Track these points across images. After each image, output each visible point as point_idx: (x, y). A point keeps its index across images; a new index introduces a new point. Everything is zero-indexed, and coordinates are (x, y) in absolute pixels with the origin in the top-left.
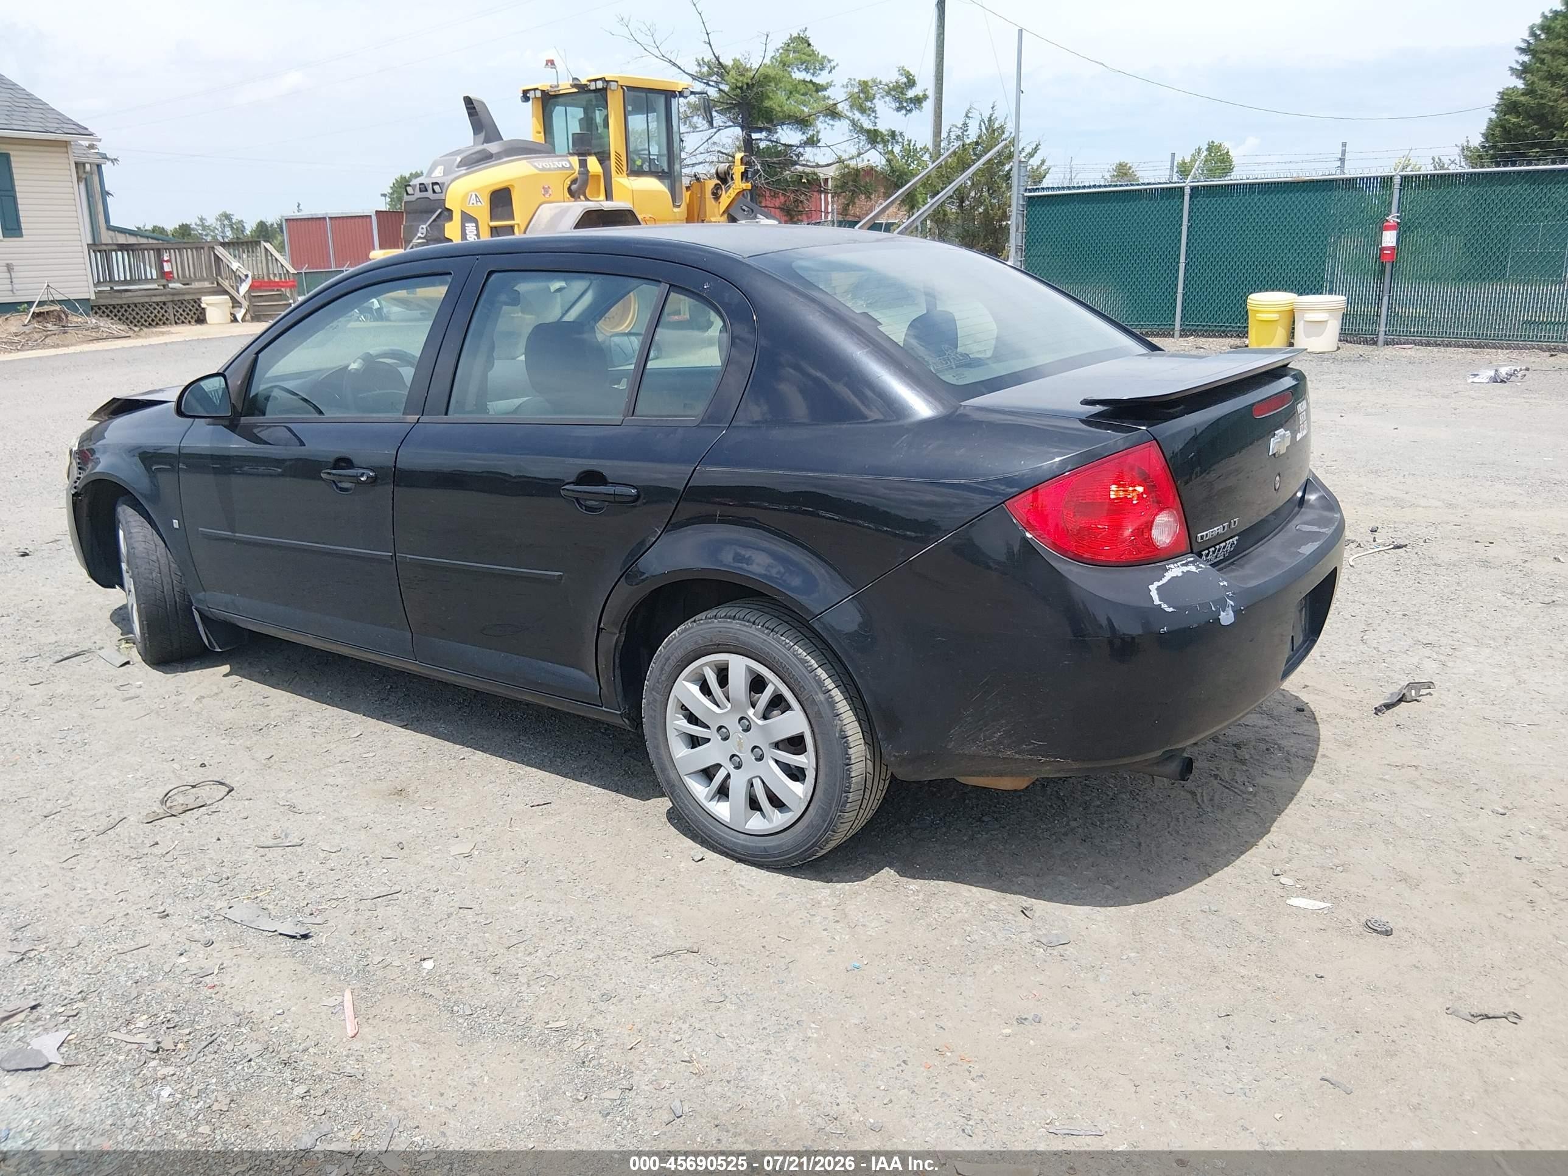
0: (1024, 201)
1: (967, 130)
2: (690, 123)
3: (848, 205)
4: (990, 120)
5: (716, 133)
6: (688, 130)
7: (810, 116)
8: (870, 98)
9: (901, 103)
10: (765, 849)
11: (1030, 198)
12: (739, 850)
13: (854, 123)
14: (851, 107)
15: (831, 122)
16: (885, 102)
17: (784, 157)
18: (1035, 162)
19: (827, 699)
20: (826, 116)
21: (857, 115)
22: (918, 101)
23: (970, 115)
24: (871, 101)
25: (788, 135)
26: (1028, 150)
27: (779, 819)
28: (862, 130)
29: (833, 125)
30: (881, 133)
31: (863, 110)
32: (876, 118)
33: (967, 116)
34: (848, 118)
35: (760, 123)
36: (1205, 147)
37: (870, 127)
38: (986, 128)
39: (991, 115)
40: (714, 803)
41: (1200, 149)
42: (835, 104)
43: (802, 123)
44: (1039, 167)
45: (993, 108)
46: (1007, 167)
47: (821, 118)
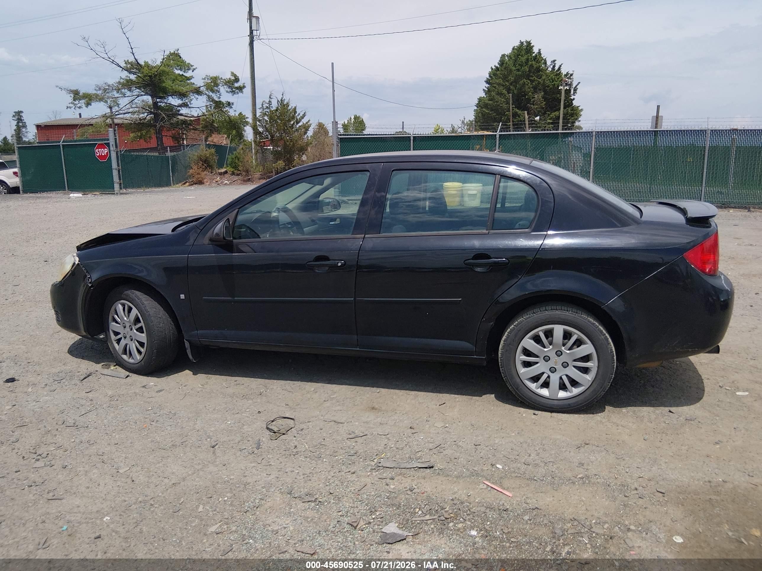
0: (338, 140)
1: (271, 104)
2: (121, 92)
3: (208, 136)
4: (282, 100)
5: (137, 98)
6: (120, 96)
7: (187, 92)
8: (217, 85)
9: (232, 89)
10: (569, 404)
11: (340, 138)
12: (554, 407)
13: (209, 97)
14: (207, 89)
15: (197, 96)
16: (224, 88)
17: (172, 112)
18: (304, 121)
19: (605, 338)
20: (193, 93)
21: (211, 94)
22: (241, 89)
23: (271, 97)
24: (217, 87)
25: (174, 101)
26: (301, 115)
27: (576, 391)
28: (213, 100)
29: (198, 98)
30: (223, 103)
31: (213, 91)
32: (220, 95)
33: (270, 97)
34: (206, 94)
35: (161, 94)
36: (353, 117)
37: (217, 99)
38: (281, 104)
39: (282, 98)
40: (539, 389)
41: (351, 118)
42: (200, 87)
43: (182, 95)
44: (307, 123)
45: (282, 95)
46: (292, 123)
47: (191, 94)
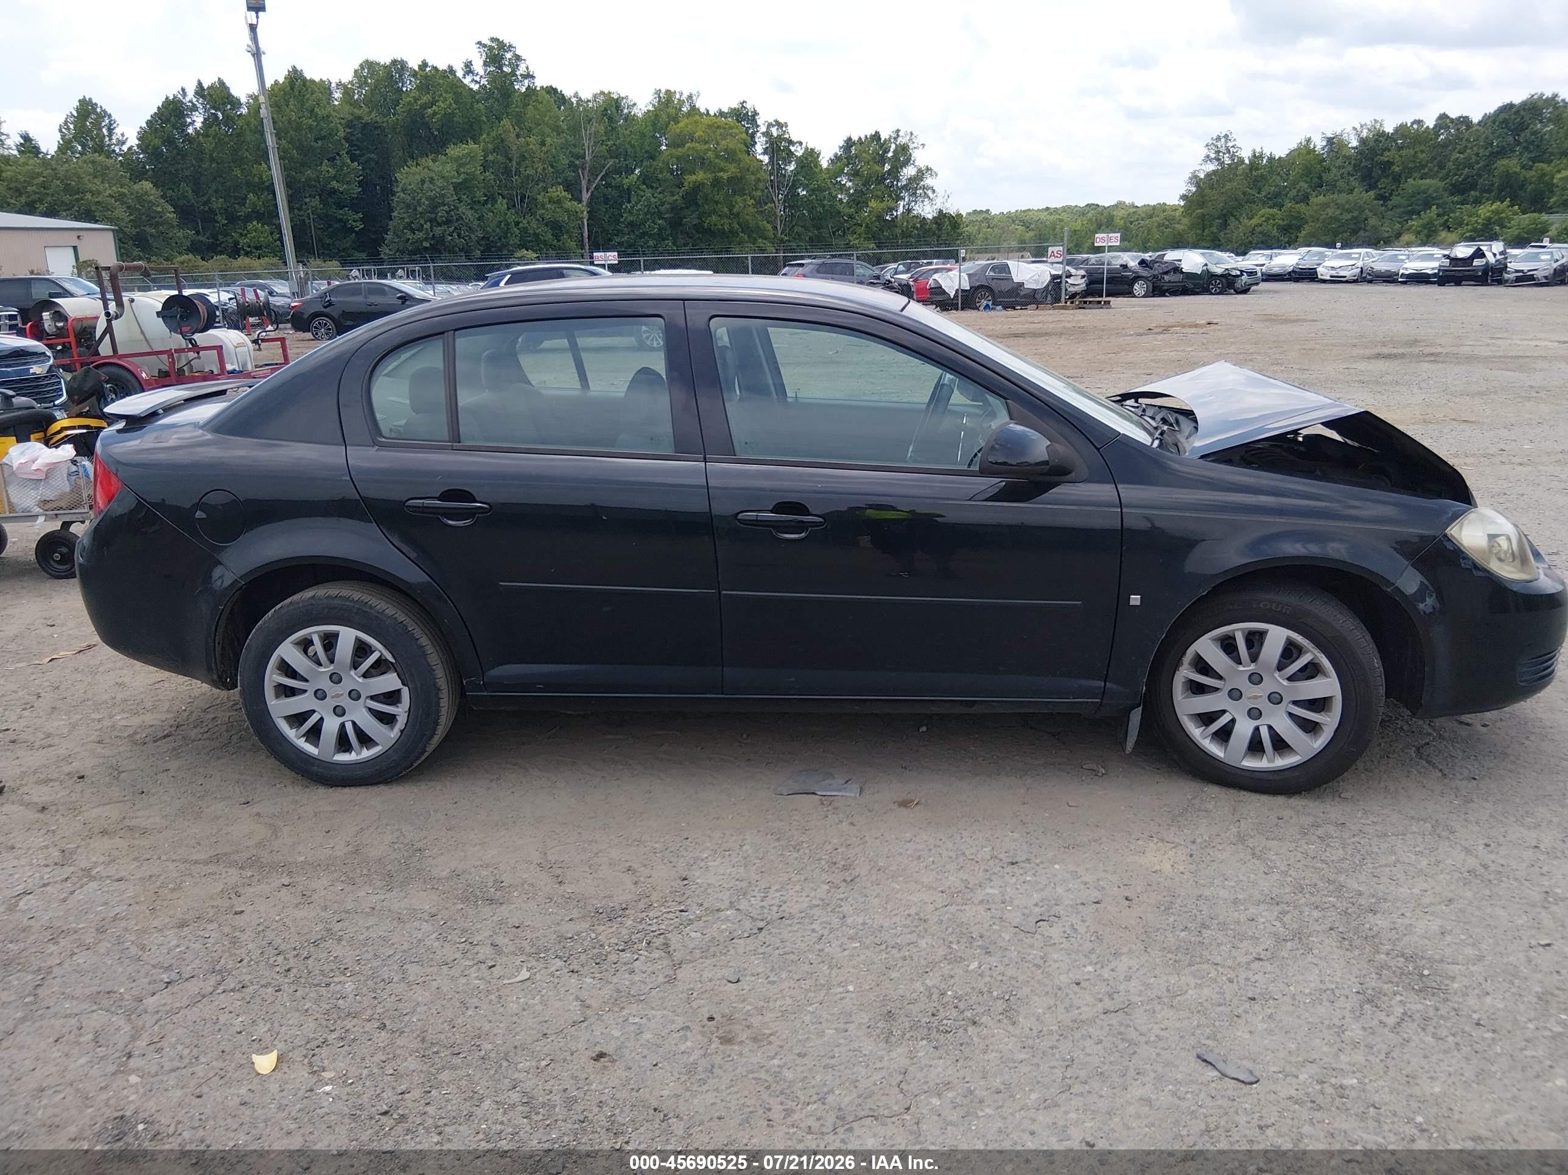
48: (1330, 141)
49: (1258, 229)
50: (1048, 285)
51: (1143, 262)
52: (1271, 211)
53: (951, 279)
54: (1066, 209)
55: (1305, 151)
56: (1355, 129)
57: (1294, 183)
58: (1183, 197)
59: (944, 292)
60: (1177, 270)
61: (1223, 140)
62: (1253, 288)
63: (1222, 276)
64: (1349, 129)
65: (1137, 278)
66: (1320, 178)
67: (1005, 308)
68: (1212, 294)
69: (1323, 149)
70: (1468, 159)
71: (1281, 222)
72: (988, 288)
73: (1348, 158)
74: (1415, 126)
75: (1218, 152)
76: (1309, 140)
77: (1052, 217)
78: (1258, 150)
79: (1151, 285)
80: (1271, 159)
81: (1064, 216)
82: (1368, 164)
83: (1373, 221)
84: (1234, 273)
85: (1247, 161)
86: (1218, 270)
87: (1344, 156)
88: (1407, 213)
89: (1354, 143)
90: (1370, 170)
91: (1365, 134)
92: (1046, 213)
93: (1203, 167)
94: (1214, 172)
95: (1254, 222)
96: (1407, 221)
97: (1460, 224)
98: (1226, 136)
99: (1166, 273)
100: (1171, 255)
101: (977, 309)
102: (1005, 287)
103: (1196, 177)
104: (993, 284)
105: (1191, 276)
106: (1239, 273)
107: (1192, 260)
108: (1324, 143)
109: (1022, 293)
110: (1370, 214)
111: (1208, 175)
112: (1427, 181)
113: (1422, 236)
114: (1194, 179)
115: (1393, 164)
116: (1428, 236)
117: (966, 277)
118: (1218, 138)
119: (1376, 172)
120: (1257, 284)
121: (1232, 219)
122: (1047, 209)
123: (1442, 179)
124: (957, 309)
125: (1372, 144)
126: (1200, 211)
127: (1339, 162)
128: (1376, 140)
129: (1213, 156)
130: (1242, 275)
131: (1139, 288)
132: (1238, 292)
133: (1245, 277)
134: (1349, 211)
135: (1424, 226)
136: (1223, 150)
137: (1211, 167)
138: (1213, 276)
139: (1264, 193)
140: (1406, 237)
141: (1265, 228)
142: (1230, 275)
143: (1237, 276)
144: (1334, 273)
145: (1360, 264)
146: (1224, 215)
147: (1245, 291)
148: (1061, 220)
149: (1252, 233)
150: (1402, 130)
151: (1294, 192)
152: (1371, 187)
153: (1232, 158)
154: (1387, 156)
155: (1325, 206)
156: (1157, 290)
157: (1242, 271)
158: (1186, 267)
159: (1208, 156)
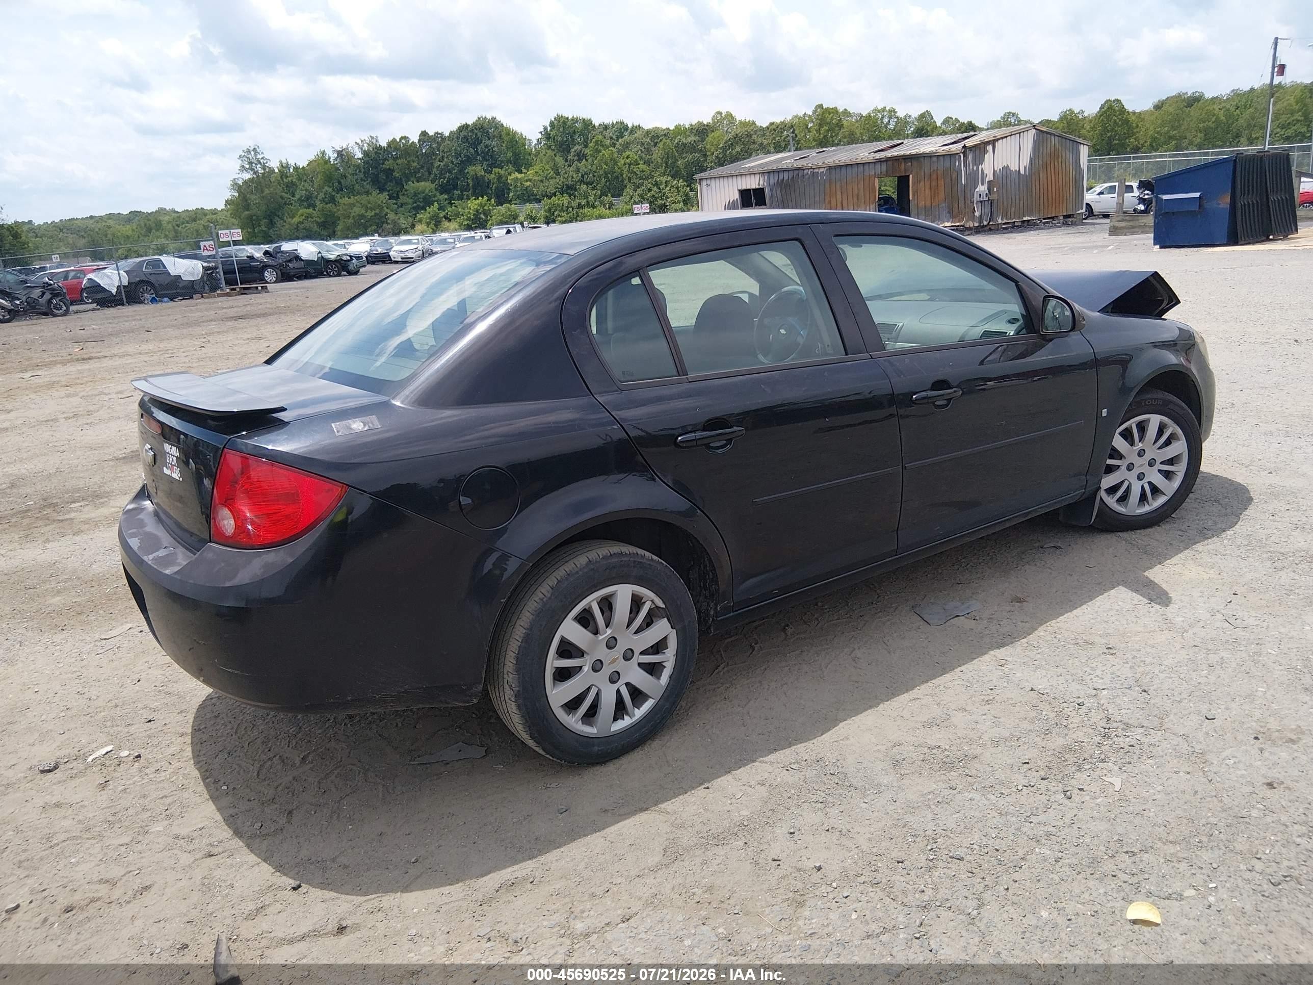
48: (340, 153)
49: (301, 226)
50: (202, 277)
51: (266, 253)
52: (308, 211)
53: (108, 276)
54: (110, 216)
55: (322, 160)
56: (357, 143)
57: (320, 188)
58: (228, 202)
59: (104, 290)
60: (297, 258)
61: (253, 153)
62: (362, 270)
63: (336, 261)
64: (352, 144)
65: (266, 267)
66: (340, 183)
67: (172, 299)
68: (331, 276)
69: (336, 159)
70: (446, 165)
71: (318, 220)
72: (148, 283)
73: (358, 167)
74: (403, 141)
75: (251, 163)
76: (323, 153)
77: (99, 226)
78: (284, 161)
79: (279, 273)
80: (296, 168)
81: (111, 222)
82: (375, 171)
83: (391, 216)
84: (345, 258)
85: (276, 170)
86: (332, 256)
87: (354, 166)
88: (414, 208)
89: (359, 155)
90: (377, 176)
91: (366, 147)
92: (91, 222)
93: (240, 176)
94: (251, 180)
95: (296, 220)
96: (416, 215)
97: (457, 215)
98: (254, 150)
99: (290, 261)
100: (287, 246)
101: (142, 302)
102: (163, 280)
103: (236, 184)
104: (152, 279)
105: (309, 262)
106: (349, 258)
107: (307, 249)
108: (336, 155)
109: (180, 286)
110: (388, 211)
111: (245, 182)
112: (423, 183)
113: (432, 225)
114: (235, 185)
115: (393, 171)
116: (436, 225)
117: (125, 274)
118: (249, 152)
119: (382, 177)
120: (364, 266)
121: (277, 218)
122: (91, 217)
123: (433, 182)
124: (123, 305)
125: (373, 155)
126: (247, 213)
127: (351, 171)
128: (376, 153)
129: (247, 166)
130: (352, 259)
131: (269, 275)
132: (350, 273)
133: (354, 261)
134: (371, 209)
135: (431, 219)
136: (254, 161)
137: (247, 176)
138: (328, 261)
139: (297, 196)
140: (419, 227)
141: (307, 224)
142: (342, 260)
143: (348, 261)
144: (403, 255)
145: (420, 247)
146: (269, 216)
147: (356, 273)
148: (109, 227)
149: (297, 229)
150: (392, 143)
151: (321, 196)
152: (382, 190)
153: (264, 167)
154: (389, 164)
155: (352, 205)
156: (286, 276)
157: (350, 256)
158: (304, 255)
159: (243, 166)
